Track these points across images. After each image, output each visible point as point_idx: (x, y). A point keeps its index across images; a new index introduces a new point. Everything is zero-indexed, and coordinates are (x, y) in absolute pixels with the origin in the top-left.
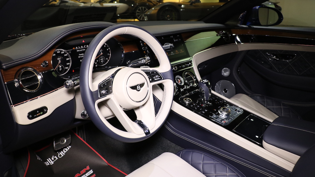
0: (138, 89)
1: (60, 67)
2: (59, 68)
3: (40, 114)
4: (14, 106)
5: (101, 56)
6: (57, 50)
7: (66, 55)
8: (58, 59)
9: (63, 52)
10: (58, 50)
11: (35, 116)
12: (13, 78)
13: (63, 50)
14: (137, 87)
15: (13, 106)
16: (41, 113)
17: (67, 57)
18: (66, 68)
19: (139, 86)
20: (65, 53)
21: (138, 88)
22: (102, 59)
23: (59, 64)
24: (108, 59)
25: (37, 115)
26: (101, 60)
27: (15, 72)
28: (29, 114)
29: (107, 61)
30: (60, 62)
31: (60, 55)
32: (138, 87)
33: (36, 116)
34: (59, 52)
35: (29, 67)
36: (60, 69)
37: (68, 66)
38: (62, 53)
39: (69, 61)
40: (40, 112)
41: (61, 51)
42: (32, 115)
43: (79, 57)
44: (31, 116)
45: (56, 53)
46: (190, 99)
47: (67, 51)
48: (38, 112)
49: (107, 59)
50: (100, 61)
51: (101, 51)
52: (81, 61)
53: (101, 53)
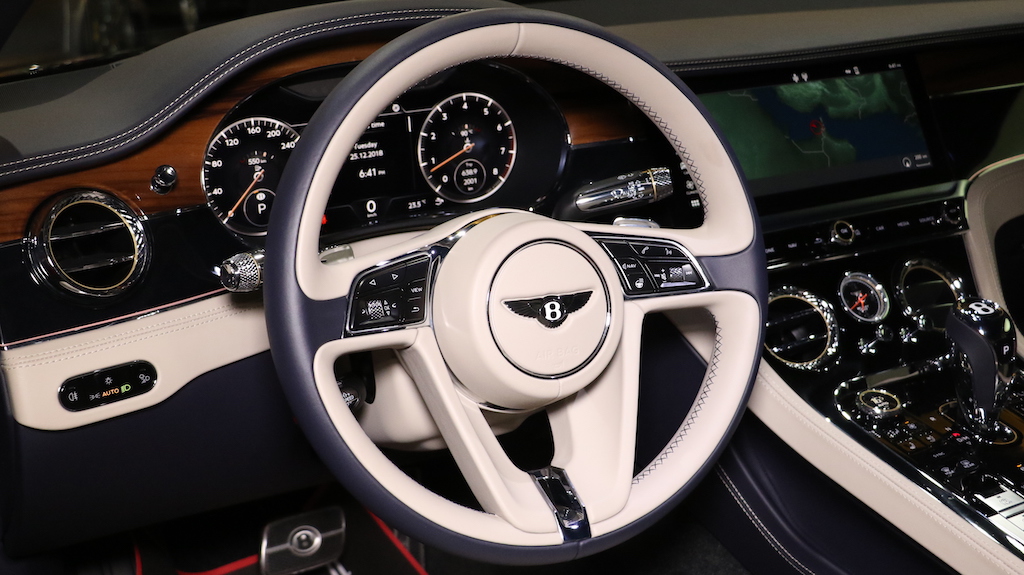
0: (548, 317)
1: (261, 197)
2: (253, 202)
3: (115, 391)
4: (9, 348)
5: (465, 156)
6: (249, 124)
7: (289, 145)
8: (252, 161)
9: (277, 133)
10: (252, 120)
11: (93, 397)
12: (19, 229)
13: (278, 123)
14: (547, 306)
15: (6, 348)
16: (124, 389)
19: (557, 306)
20: (285, 138)
21: (548, 311)
22: (470, 172)
23: (258, 185)
24: (502, 172)
25: (104, 394)
26: (463, 174)
27: (28, 207)
28: (70, 385)
29: (494, 180)
30: (258, 174)
31: (260, 142)
32: (553, 307)
33: (97, 396)
34: (257, 130)
35: (92, 190)
36: (261, 207)
38: (271, 134)
40: (117, 384)
41: (267, 127)
42: (80, 391)
43: (355, 157)
44: (74, 396)
45: (240, 133)
46: (895, 397)
47: (296, 129)
48: (108, 380)
49: (495, 171)
50: (461, 179)
51: (464, 133)
52: (362, 174)
53: (468, 145)
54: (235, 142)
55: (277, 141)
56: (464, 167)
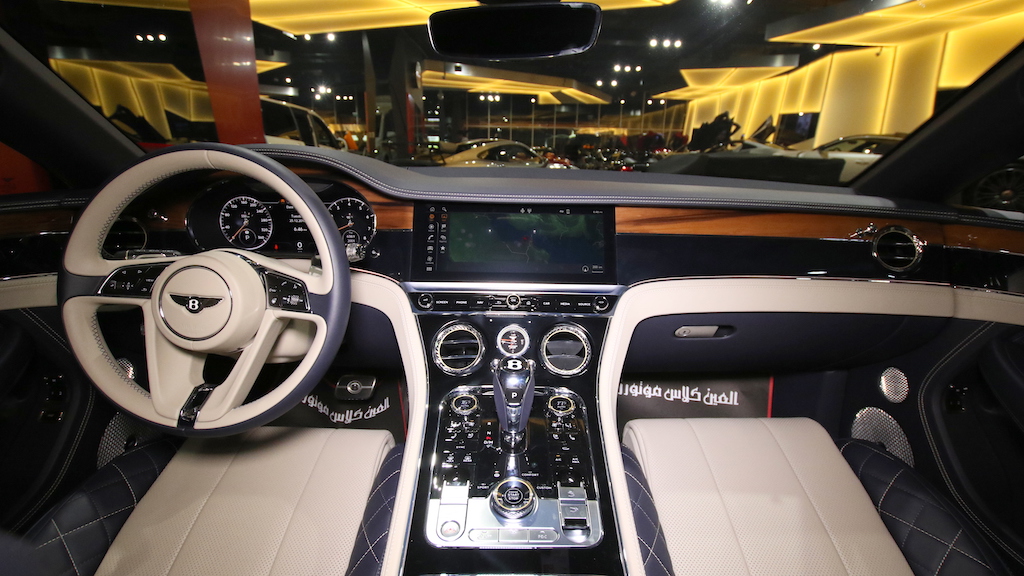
1: (247, 232)
2: (243, 234)
5: (348, 228)
6: (241, 199)
7: (260, 211)
8: (243, 216)
9: (255, 205)
10: (243, 198)
13: (255, 201)
17: (264, 215)
18: (260, 237)
20: (258, 208)
21: (191, 304)
22: (351, 237)
23: (245, 227)
24: (368, 239)
26: (347, 237)
29: (364, 242)
30: (246, 222)
31: (247, 208)
34: (246, 203)
36: (247, 237)
37: (265, 234)
38: (252, 205)
39: (266, 225)
41: (249, 202)
43: (291, 221)
45: (238, 203)
47: (264, 204)
49: (365, 238)
51: (348, 217)
52: (295, 229)
53: (350, 223)
54: (236, 206)
55: (254, 209)
56: (348, 234)
